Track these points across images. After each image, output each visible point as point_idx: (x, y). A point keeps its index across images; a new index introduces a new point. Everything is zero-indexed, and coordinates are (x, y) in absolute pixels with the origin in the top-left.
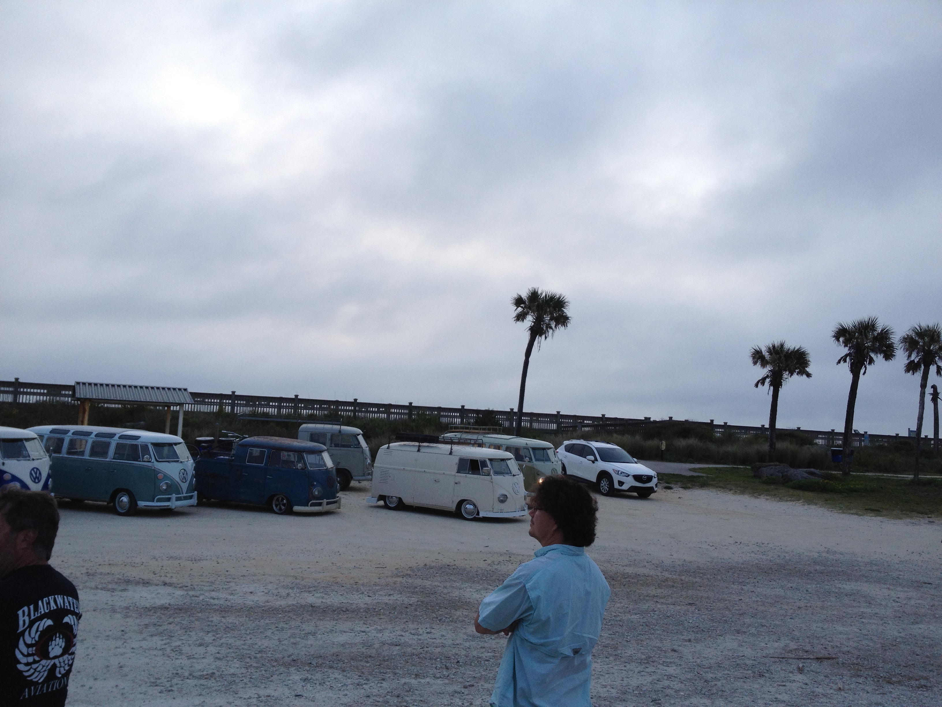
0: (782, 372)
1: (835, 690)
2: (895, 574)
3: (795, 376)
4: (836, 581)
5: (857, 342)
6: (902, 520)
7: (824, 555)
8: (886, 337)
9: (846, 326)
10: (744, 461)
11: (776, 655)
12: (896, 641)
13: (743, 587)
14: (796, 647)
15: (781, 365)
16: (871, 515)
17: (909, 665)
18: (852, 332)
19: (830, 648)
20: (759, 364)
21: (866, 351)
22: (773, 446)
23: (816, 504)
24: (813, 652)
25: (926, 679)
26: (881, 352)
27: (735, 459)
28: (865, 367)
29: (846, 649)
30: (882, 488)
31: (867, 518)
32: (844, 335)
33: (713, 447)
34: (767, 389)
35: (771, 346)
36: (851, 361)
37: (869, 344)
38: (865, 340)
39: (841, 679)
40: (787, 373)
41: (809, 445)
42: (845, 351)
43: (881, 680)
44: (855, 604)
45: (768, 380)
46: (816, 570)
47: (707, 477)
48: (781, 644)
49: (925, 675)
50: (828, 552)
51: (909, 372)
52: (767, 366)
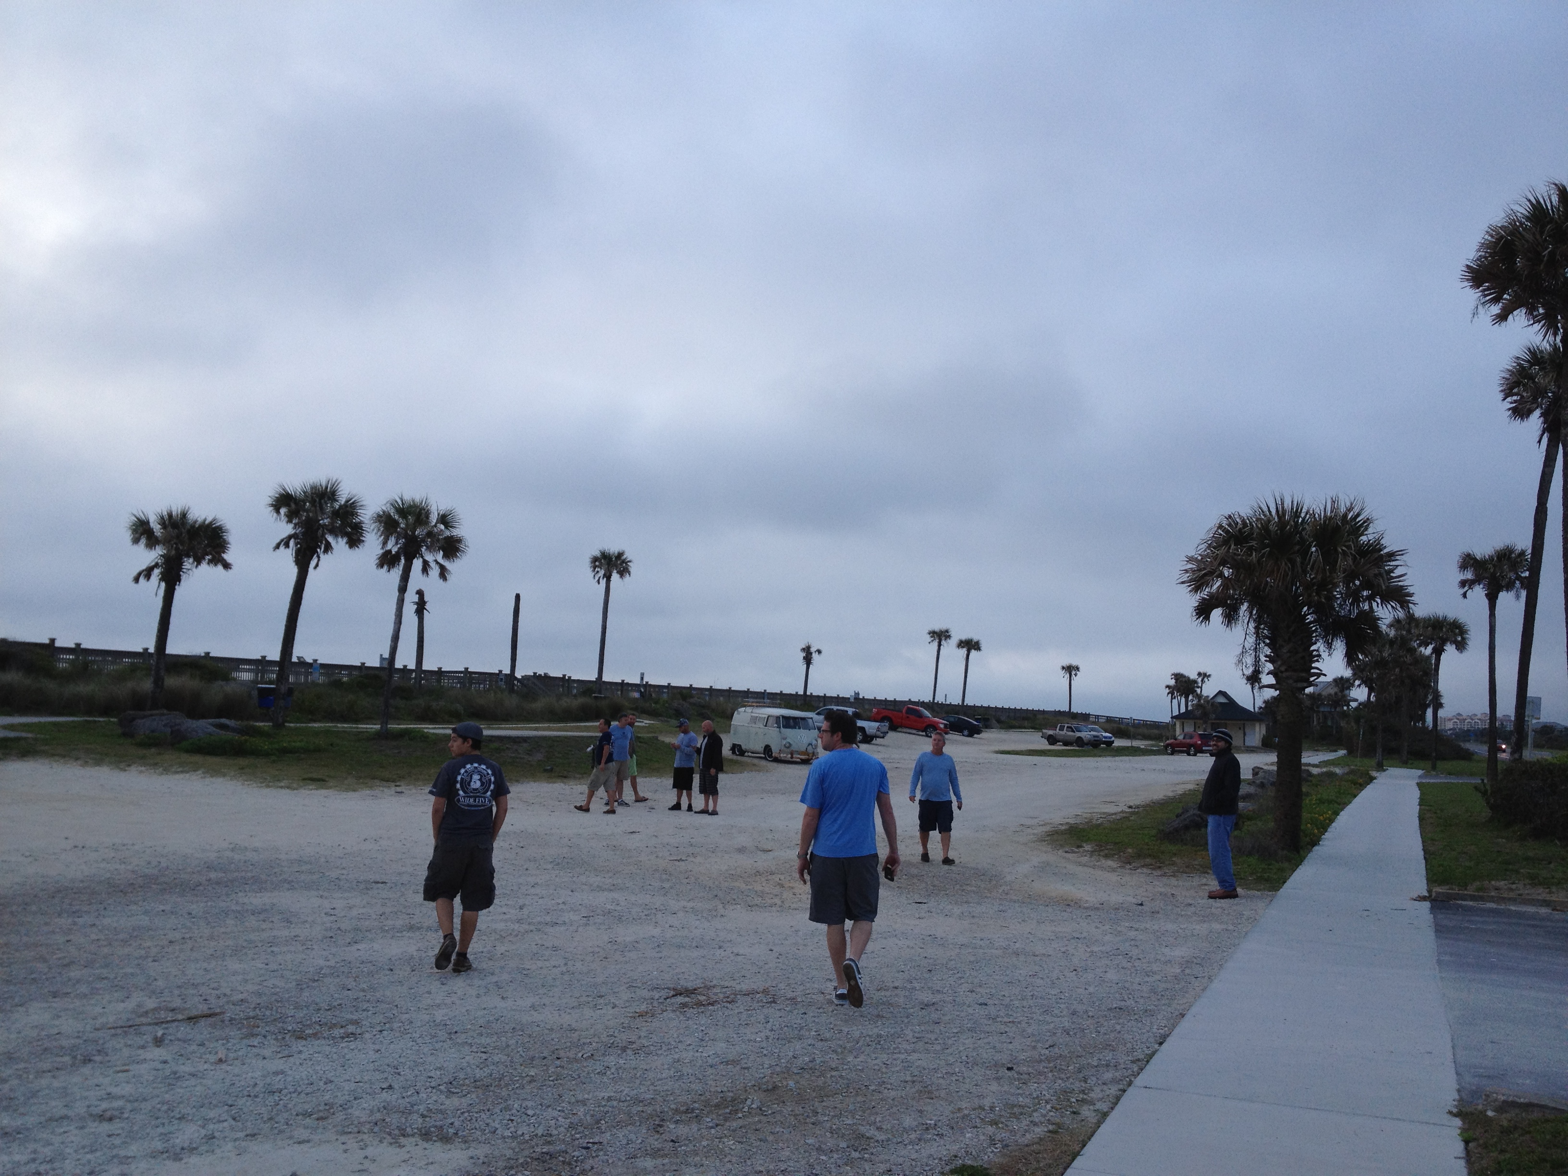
0: (182, 559)
1: (212, 1064)
2: (334, 874)
3: (204, 566)
4: (240, 894)
5: (308, 517)
6: (357, 793)
7: (229, 854)
8: (352, 512)
9: (291, 491)
10: (107, 709)
11: (120, 1023)
12: (319, 973)
13: (76, 920)
14: (155, 1005)
15: (181, 548)
16: (311, 787)
17: (335, 1007)
18: (300, 500)
19: (213, 1000)
20: (143, 541)
21: (320, 532)
22: (160, 683)
23: (224, 775)
24: (185, 1009)
25: (356, 1023)
26: (344, 534)
27: (90, 707)
28: (319, 557)
29: (240, 997)
30: (332, 745)
31: (304, 792)
32: (287, 505)
33: (50, 686)
34: (154, 587)
35: (165, 513)
36: (296, 546)
37: (326, 521)
38: (319, 513)
39: (223, 1045)
40: (191, 560)
41: (223, 680)
42: (288, 529)
43: (287, 1037)
44: (264, 926)
45: (157, 572)
46: (210, 880)
47: (36, 739)
48: (131, 1004)
49: (355, 1017)
50: (233, 850)
51: (382, 567)
52: (157, 547)
